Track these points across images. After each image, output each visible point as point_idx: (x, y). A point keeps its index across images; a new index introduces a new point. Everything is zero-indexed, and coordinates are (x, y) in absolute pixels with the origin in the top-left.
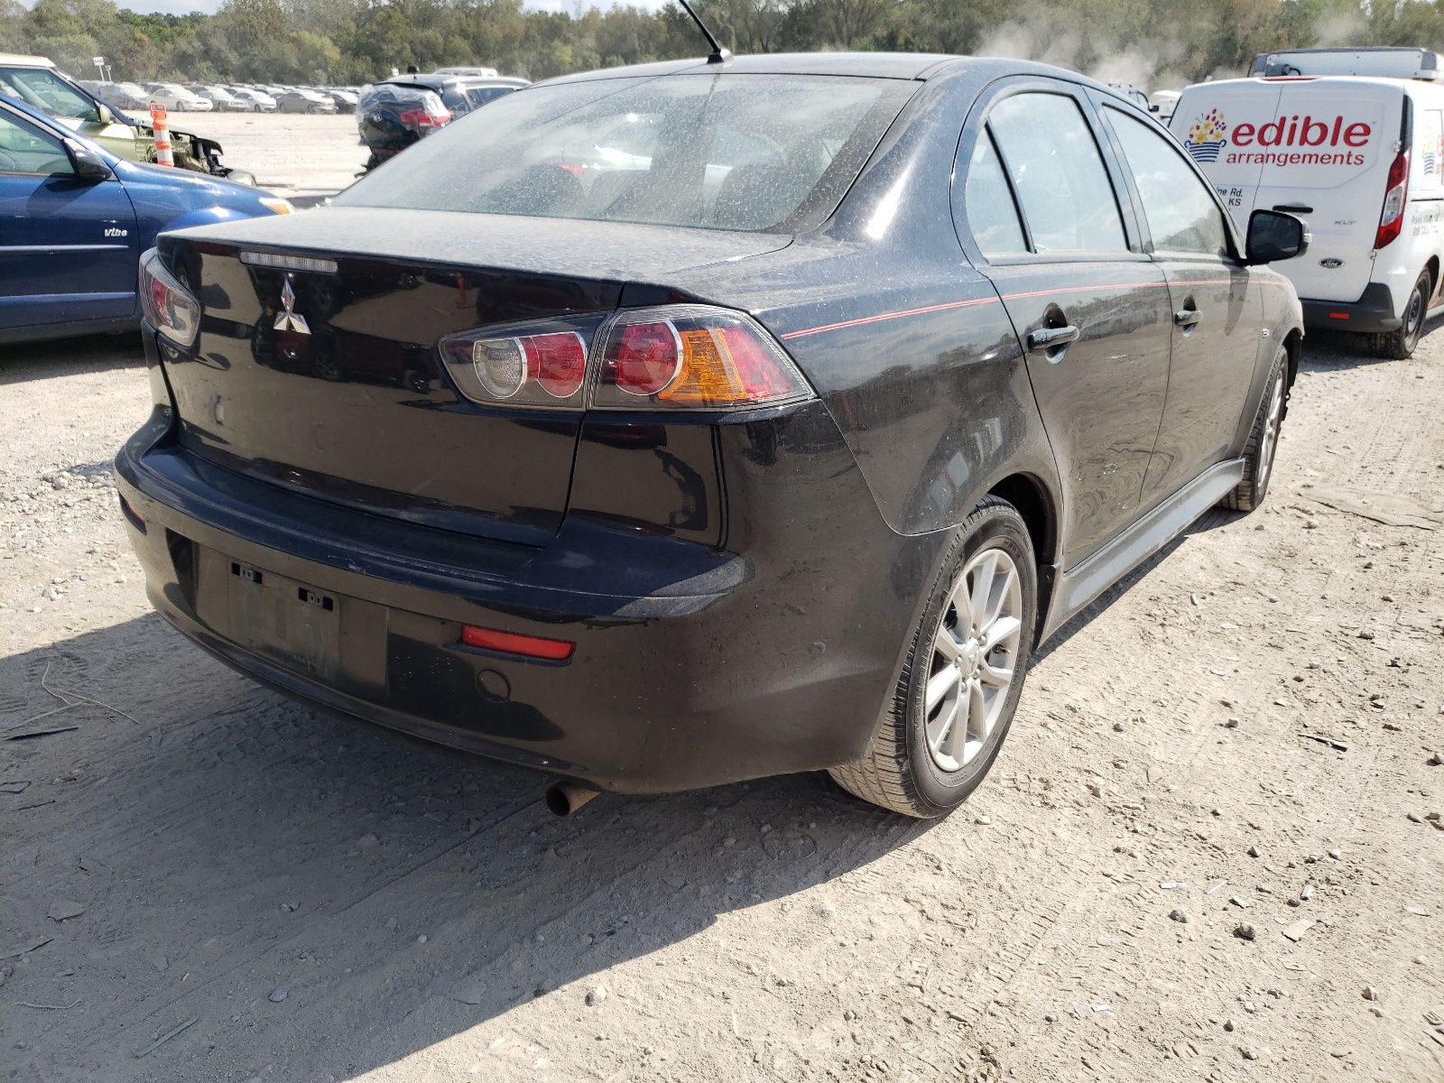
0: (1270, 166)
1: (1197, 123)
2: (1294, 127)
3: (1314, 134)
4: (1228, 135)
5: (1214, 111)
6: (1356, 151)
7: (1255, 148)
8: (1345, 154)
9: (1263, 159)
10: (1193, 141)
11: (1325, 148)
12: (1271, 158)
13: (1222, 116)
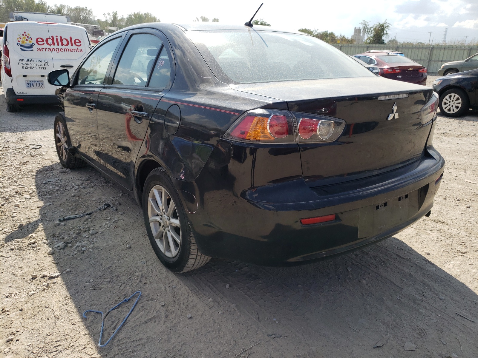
0: (54, 52)
1: (19, 37)
2: (57, 40)
3: (65, 42)
4: (34, 41)
5: (25, 33)
6: (79, 48)
7: (46, 46)
8: (77, 49)
9: (51, 50)
10: (20, 43)
11: (69, 47)
12: (53, 50)
13: (29, 34)
